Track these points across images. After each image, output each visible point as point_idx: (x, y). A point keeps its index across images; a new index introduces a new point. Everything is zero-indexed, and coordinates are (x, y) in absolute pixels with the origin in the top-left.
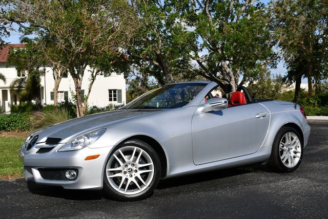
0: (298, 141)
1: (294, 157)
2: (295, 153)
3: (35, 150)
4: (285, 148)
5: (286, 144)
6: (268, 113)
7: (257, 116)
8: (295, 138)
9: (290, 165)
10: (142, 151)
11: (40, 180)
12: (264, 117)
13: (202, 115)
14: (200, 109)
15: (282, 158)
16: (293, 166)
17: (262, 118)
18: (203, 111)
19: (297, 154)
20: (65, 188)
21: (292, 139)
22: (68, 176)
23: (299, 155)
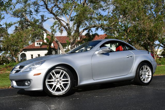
0: (150, 70)
1: (148, 78)
2: (149, 76)
3: (14, 72)
4: (143, 73)
5: (144, 71)
6: (133, 55)
7: (127, 57)
8: (148, 68)
9: (145, 82)
10: (65, 72)
11: (16, 86)
12: (131, 57)
13: (98, 55)
14: (97, 52)
15: (141, 78)
16: (147, 82)
17: (130, 57)
18: (98, 53)
19: (150, 76)
20: (25, 90)
21: (147, 69)
22: (26, 84)
23: (150, 77)
